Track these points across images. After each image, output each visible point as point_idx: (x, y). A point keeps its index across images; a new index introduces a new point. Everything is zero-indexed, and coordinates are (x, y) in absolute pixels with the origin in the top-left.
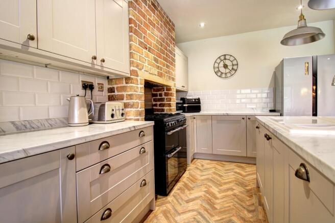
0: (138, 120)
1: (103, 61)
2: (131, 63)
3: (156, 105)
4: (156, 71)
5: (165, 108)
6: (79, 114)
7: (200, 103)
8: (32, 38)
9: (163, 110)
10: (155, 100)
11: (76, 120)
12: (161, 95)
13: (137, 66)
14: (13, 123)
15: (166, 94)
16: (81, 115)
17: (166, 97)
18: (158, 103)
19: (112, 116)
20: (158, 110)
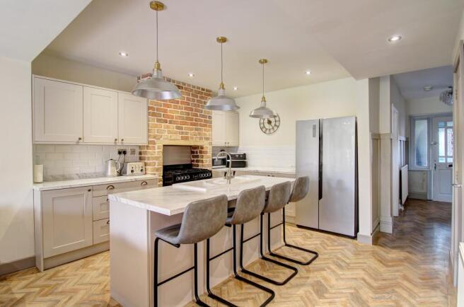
0: (155, 174)
1: (122, 140)
2: (149, 136)
3: (193, 161)
4: (179, 136)
5: (200, 164)
6: (111, 170)
7: (245, 159)
8: (80, 139)
9: (198, 166)
10: (193, 157)
11: (109, 173)
12: (197, 153)
13: (155, 137)
14: (77, 174)
15: (201, 152)
16: (112, 171)
17: (200, 155)
18: (195, 159)
19: (132, 171)
20: (195, 165)
